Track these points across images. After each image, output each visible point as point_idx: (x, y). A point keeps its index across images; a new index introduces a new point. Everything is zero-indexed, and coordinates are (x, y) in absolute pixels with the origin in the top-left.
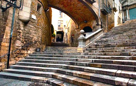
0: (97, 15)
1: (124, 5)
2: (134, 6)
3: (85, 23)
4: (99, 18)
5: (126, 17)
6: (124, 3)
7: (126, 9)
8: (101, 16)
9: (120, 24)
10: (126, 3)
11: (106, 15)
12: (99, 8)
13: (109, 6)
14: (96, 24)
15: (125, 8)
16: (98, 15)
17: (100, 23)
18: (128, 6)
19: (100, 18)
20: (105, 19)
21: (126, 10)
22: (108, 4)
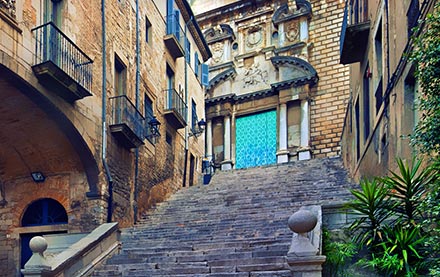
0: (93, 153)
1: (217, 93)
2: (260, 102)
3: (38, 181)
4: (100, 165)
5: (219, 150)
6: (216, 82)
7: (224, 113)
8: (108, 155)
9: (191, 184)
10: (227, 83)
11: (133, 150)
12: (103, 119)
13: (148, 102)
14: (88, 189)
15: (219, 107)
16: (97, 151)
17: (104, 189)
18: (232, 100)
19: (104, 167)
20: (128, 168)
21: (221, 119)
22: (142, 98)
